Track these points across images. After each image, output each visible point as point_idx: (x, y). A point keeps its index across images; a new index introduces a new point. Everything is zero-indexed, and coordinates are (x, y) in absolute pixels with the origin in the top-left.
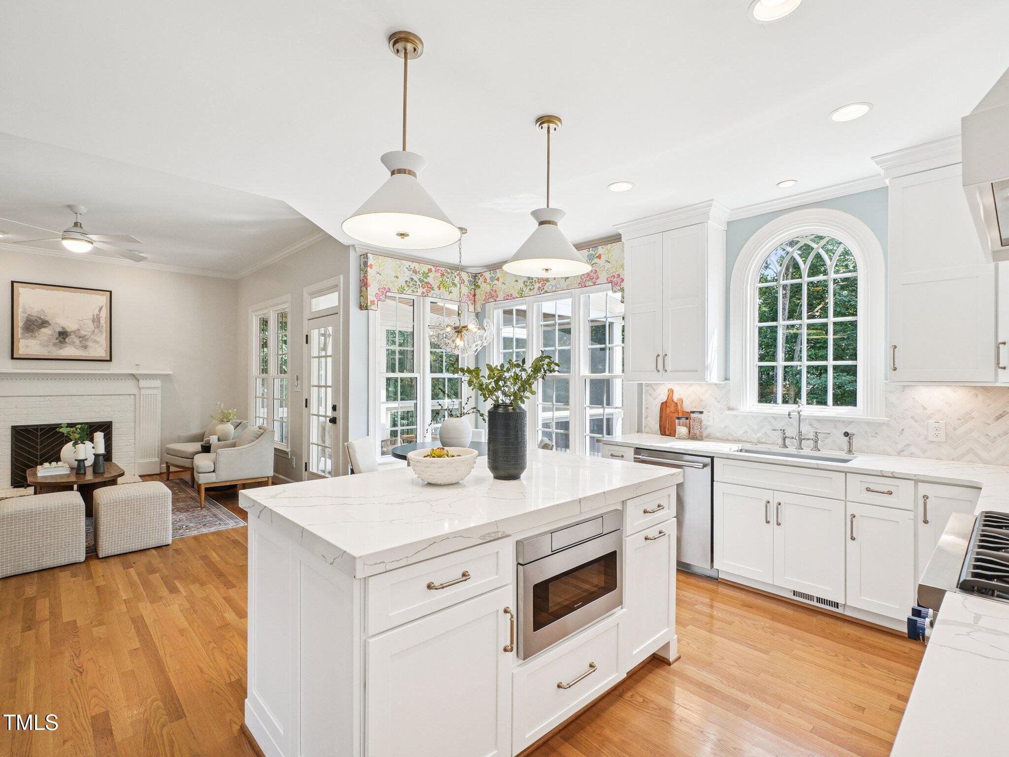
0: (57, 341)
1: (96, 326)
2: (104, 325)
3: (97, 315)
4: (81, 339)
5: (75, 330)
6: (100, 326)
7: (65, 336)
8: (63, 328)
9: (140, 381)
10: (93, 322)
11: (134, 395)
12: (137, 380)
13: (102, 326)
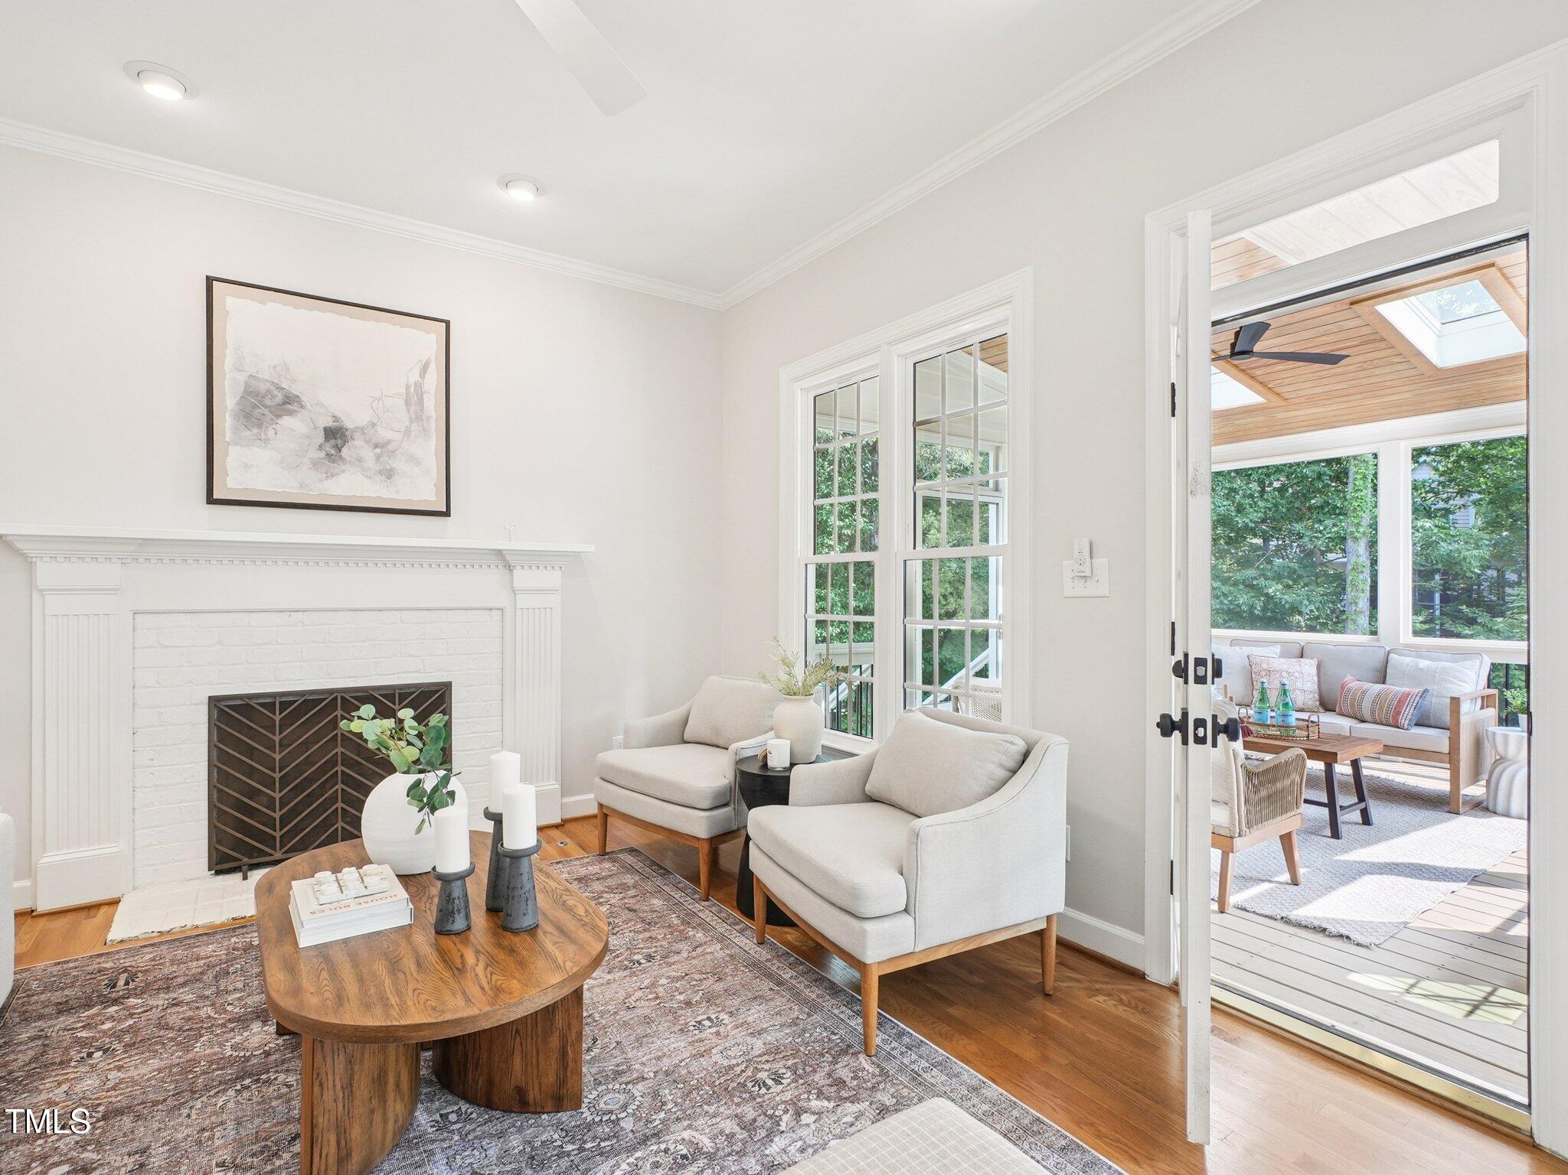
0: (322, 454)
1: (413, 417)
2: (434, 414)
3: (415, 384)
4: (378, 451)
5: (360, 424)
6: (424, 418)
7: (339, 441)
8: (336, 419)
9: (515, 571)
10: (408, 403)
11: (502, 610)
12: (510, 568)
13: (429, 418)
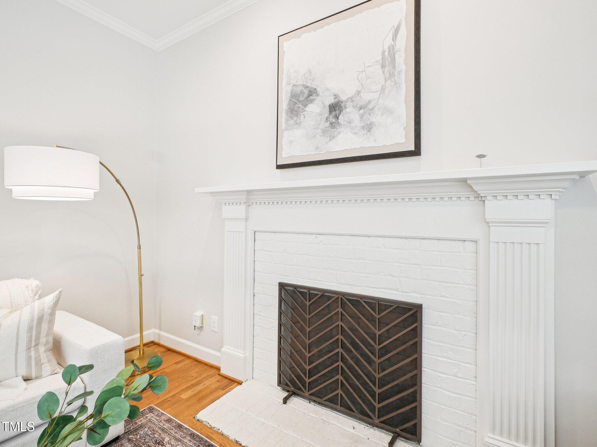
0: (328, 124)
1: (387, 76)
2: (404, 67)
3: (389, 48)
4: (362, 111)
5: (350, 95)
6: (396, 73)
7: (337, 112)
8: (336, 96)
9: (486, 201)
10: (383, 66)
11: (476, 242)
12: (481, 199)
13: (400, 72)
